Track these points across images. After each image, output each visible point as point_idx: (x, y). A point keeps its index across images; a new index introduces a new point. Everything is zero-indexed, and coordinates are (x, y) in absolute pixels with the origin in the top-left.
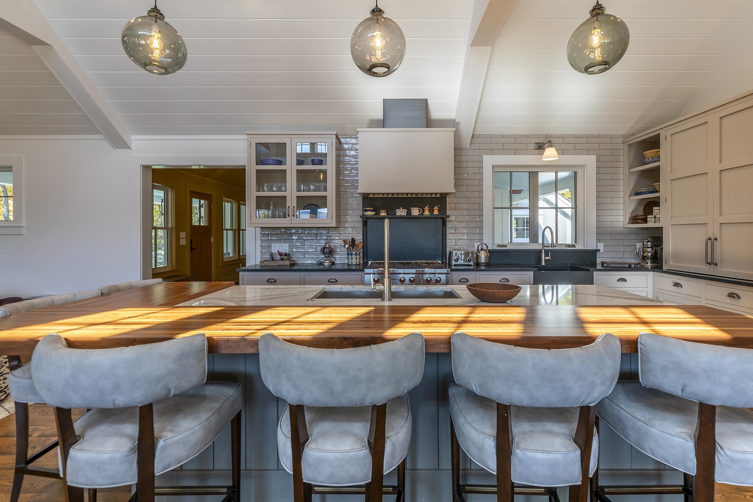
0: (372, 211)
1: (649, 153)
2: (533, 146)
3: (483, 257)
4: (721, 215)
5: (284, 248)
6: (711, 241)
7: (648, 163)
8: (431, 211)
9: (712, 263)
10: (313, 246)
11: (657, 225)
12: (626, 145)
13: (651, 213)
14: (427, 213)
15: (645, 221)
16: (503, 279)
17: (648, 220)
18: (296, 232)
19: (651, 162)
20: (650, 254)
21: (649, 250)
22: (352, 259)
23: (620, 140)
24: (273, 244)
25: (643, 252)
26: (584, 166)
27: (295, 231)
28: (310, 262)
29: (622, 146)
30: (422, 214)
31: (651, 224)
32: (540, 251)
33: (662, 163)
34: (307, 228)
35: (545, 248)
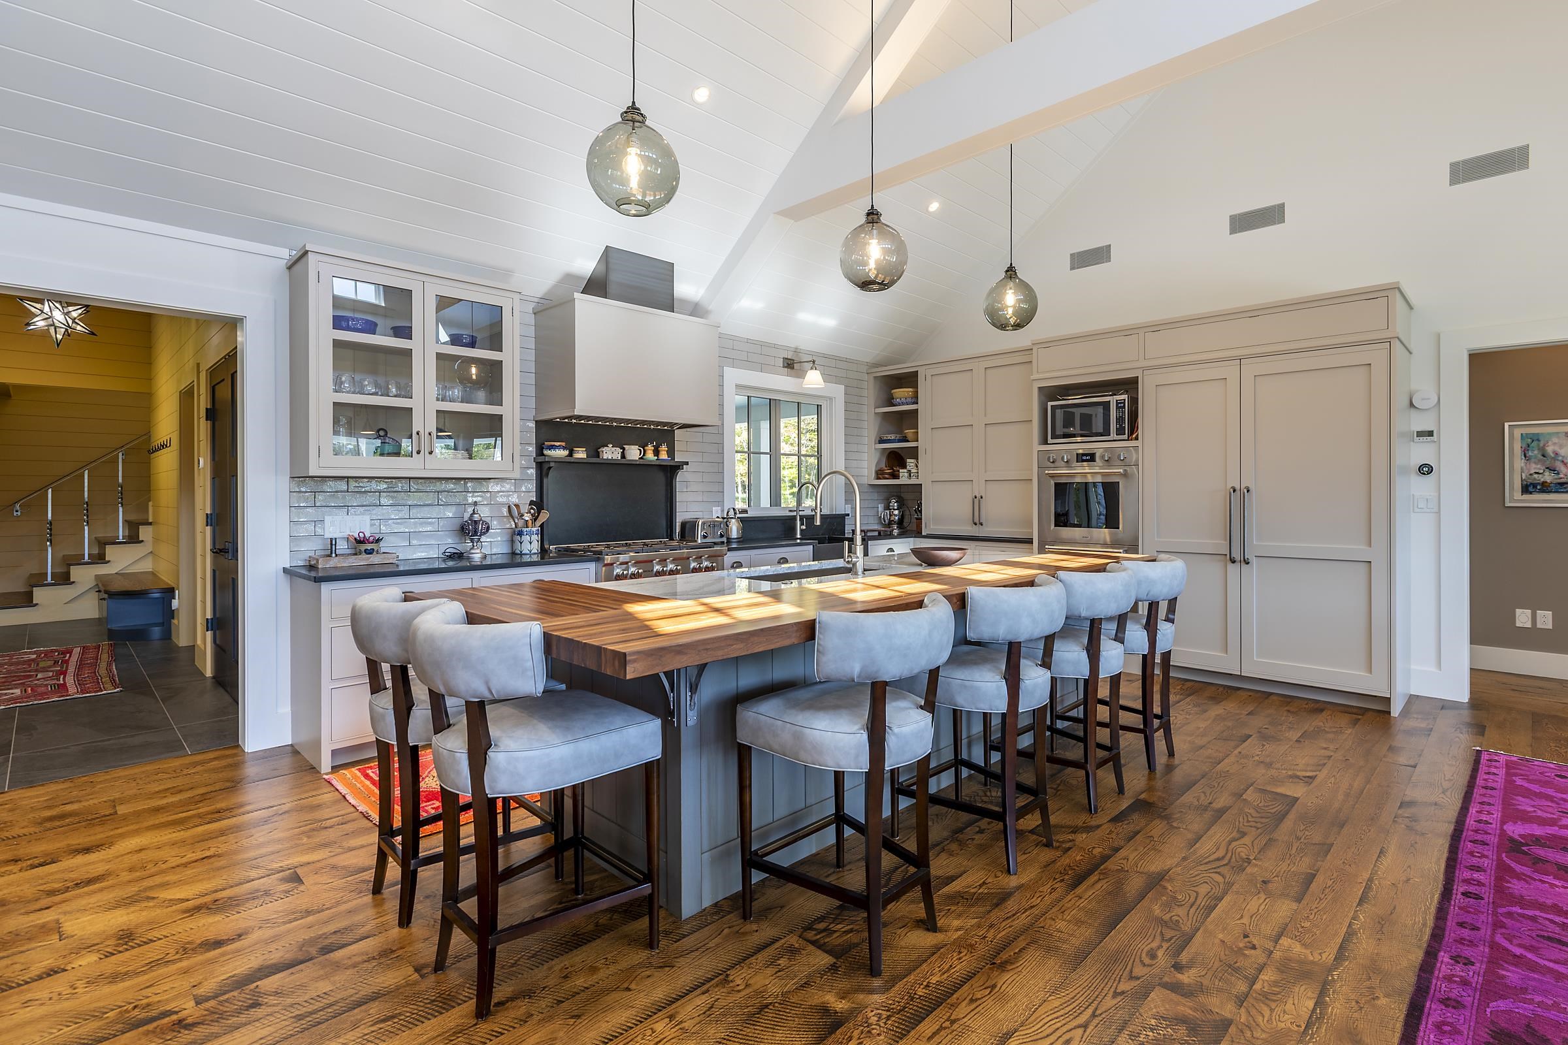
0: (564, 448)
1: (901, 393)
2: (780, 363)
3: (735, 530)
4: (986, 472)
5: (358, 523)
6: (977, 501)
7: (899, 405)
8: (656, 452)
9: (977, 523)
10: (430, 520)
11: (913, 481)
12: (871, 377)
13: (904, 467)
14: (650, 456)
15: (895, 476)
16: (735, 563)
17: (901, 475)
18: (389, 487)
19: (903, 404)
20: (897, 518)
21: (896, 512)
22: (531, 543)
23: (864, 369)
24: (328, 519)
25: (890, 516)
26: (831, 399)
27: (385, 486)
28: (423, 554)
29: (866, 377)
30: (641, 458)
31: (904, 479)
32: (794, 518)
33: (920, 407)
34: (420, 481)
35: (801, 513)
